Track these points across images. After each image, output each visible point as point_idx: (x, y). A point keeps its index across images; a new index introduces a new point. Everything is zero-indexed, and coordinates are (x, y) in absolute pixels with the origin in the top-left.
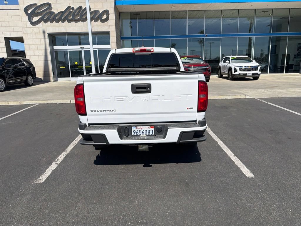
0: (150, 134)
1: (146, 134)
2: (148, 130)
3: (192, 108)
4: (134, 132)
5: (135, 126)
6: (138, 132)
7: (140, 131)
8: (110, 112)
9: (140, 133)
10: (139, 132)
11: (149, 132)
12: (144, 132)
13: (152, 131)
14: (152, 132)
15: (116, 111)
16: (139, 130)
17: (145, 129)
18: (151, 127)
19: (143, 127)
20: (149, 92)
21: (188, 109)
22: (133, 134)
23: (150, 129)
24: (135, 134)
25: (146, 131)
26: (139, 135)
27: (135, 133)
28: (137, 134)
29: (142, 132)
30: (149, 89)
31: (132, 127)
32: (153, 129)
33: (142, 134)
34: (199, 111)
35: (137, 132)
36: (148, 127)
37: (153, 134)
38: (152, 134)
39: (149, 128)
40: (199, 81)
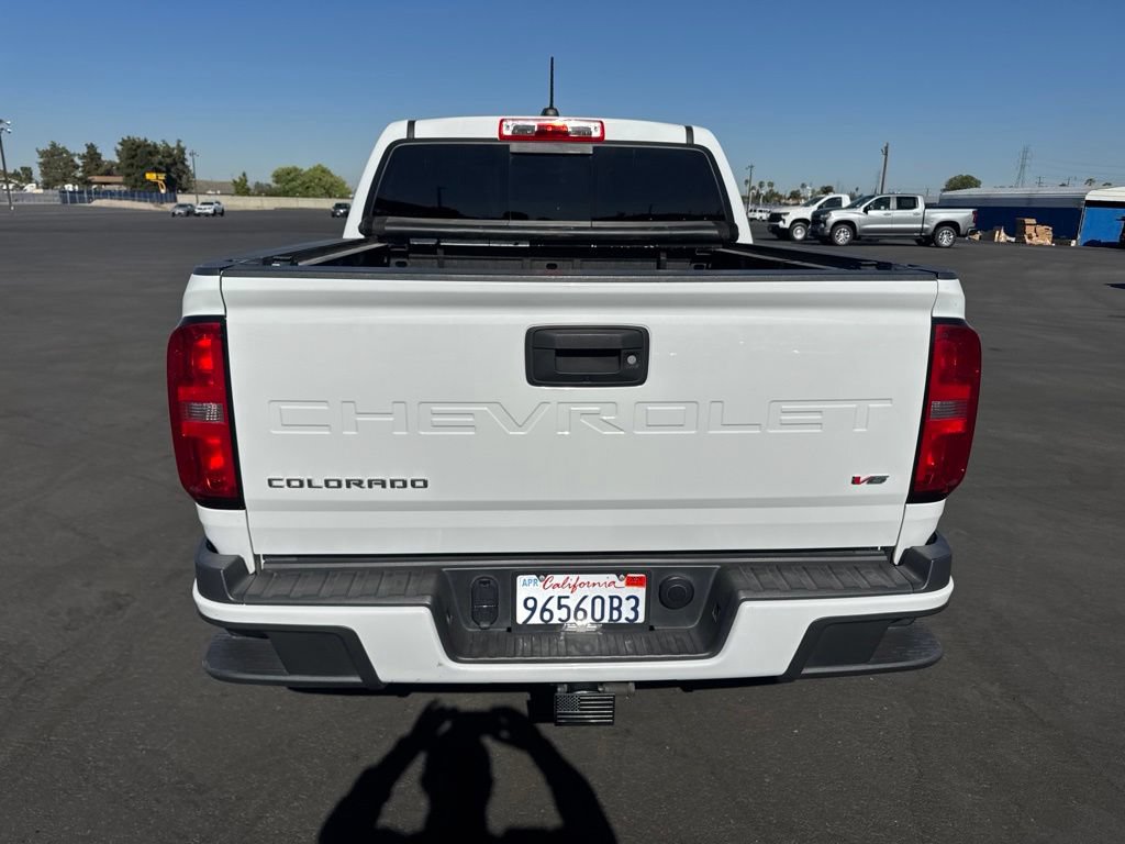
0: (623, 621)
1: (598, 616)
2: (612, 598)
3: (882, 480)
4: (531, 604)
5: (538, 573)
6: (553, 605)
7: (563, 602)
8: (388, 494)
9: (563, 614)
10: (560, 607)
11: (618, 609)
12: (587, 605)
13: (633, 602)
14: (634, 609)
15: (426, 485)
16: (560, 598)
17: (592, 592)
18: (631, 582)
19: (584, 578)
20: (637, 376)
21: (856, 481)
22: (522, 615)
23: (625, 591)
24: (536, 620)
25: (598, 601)
26: (555, 621)
27: (533, 610)
28: (547, 616)
29: (578, 609)
30: (632, 360)
31: (520, 579)
32: (641, 592)
33: (572, 620)
34: (920, 492)
35: (544, 609)
36: (613, 577)
37: (641, 619)
38: (632, 616)
39: (618, 583)
40: (936, 321)
